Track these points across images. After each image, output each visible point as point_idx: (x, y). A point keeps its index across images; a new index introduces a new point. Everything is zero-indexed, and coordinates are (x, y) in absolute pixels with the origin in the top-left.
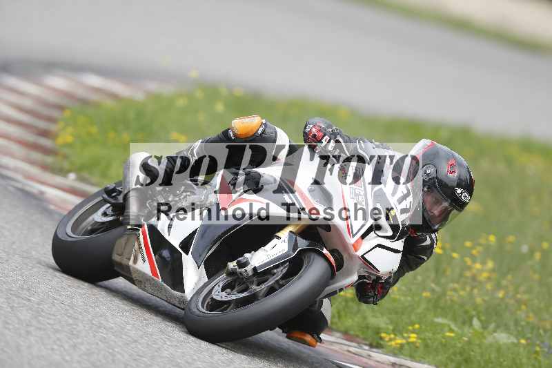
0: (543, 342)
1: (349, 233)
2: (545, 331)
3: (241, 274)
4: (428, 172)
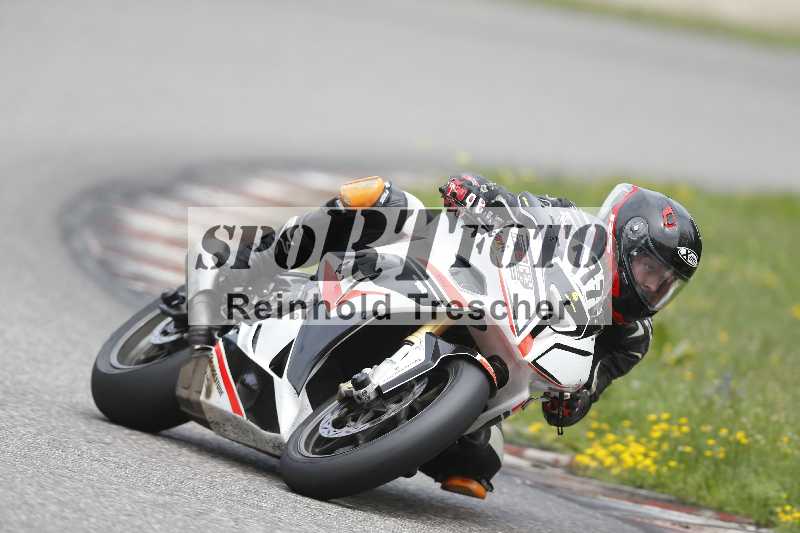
3: (358, 397)
4: (636, 228)
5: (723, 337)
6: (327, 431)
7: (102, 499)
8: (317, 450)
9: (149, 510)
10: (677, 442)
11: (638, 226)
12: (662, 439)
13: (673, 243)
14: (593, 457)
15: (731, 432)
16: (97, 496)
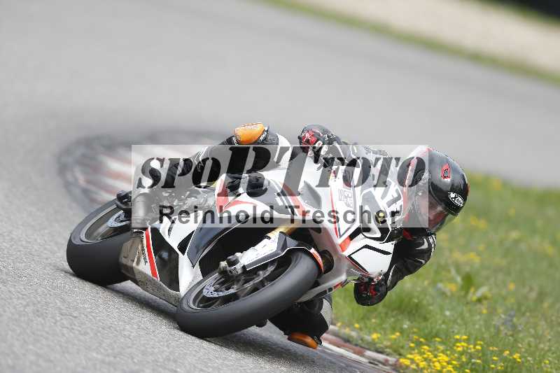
1: (337, 233)
3: (231, 272)
5: (512, 287)
7: (66, 355)
9: (98, 366)
10: (471, 356)
12: (462, 353)
14: (412, 361)
15: (511, 354)
16: (63, 352)
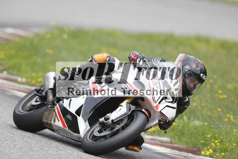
0: (214, 123)
1: (154, 101)
2: (215, 118)
3: (106, 123)
4: (187, 68)
6: (96, 134)
8: (93, 140)
11: (187, 67)
13: (199, 72)
